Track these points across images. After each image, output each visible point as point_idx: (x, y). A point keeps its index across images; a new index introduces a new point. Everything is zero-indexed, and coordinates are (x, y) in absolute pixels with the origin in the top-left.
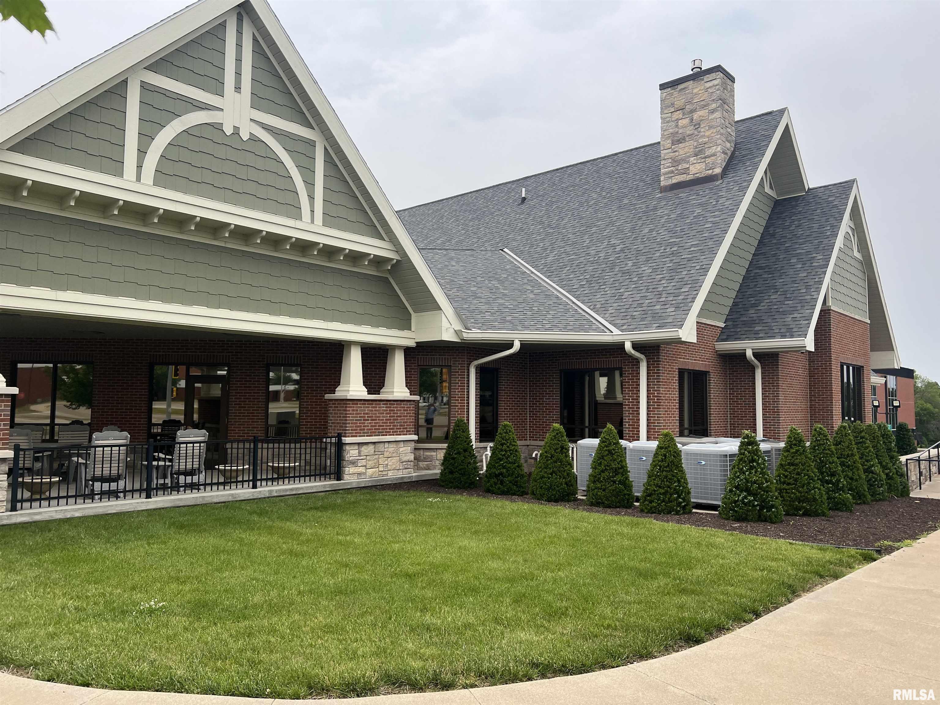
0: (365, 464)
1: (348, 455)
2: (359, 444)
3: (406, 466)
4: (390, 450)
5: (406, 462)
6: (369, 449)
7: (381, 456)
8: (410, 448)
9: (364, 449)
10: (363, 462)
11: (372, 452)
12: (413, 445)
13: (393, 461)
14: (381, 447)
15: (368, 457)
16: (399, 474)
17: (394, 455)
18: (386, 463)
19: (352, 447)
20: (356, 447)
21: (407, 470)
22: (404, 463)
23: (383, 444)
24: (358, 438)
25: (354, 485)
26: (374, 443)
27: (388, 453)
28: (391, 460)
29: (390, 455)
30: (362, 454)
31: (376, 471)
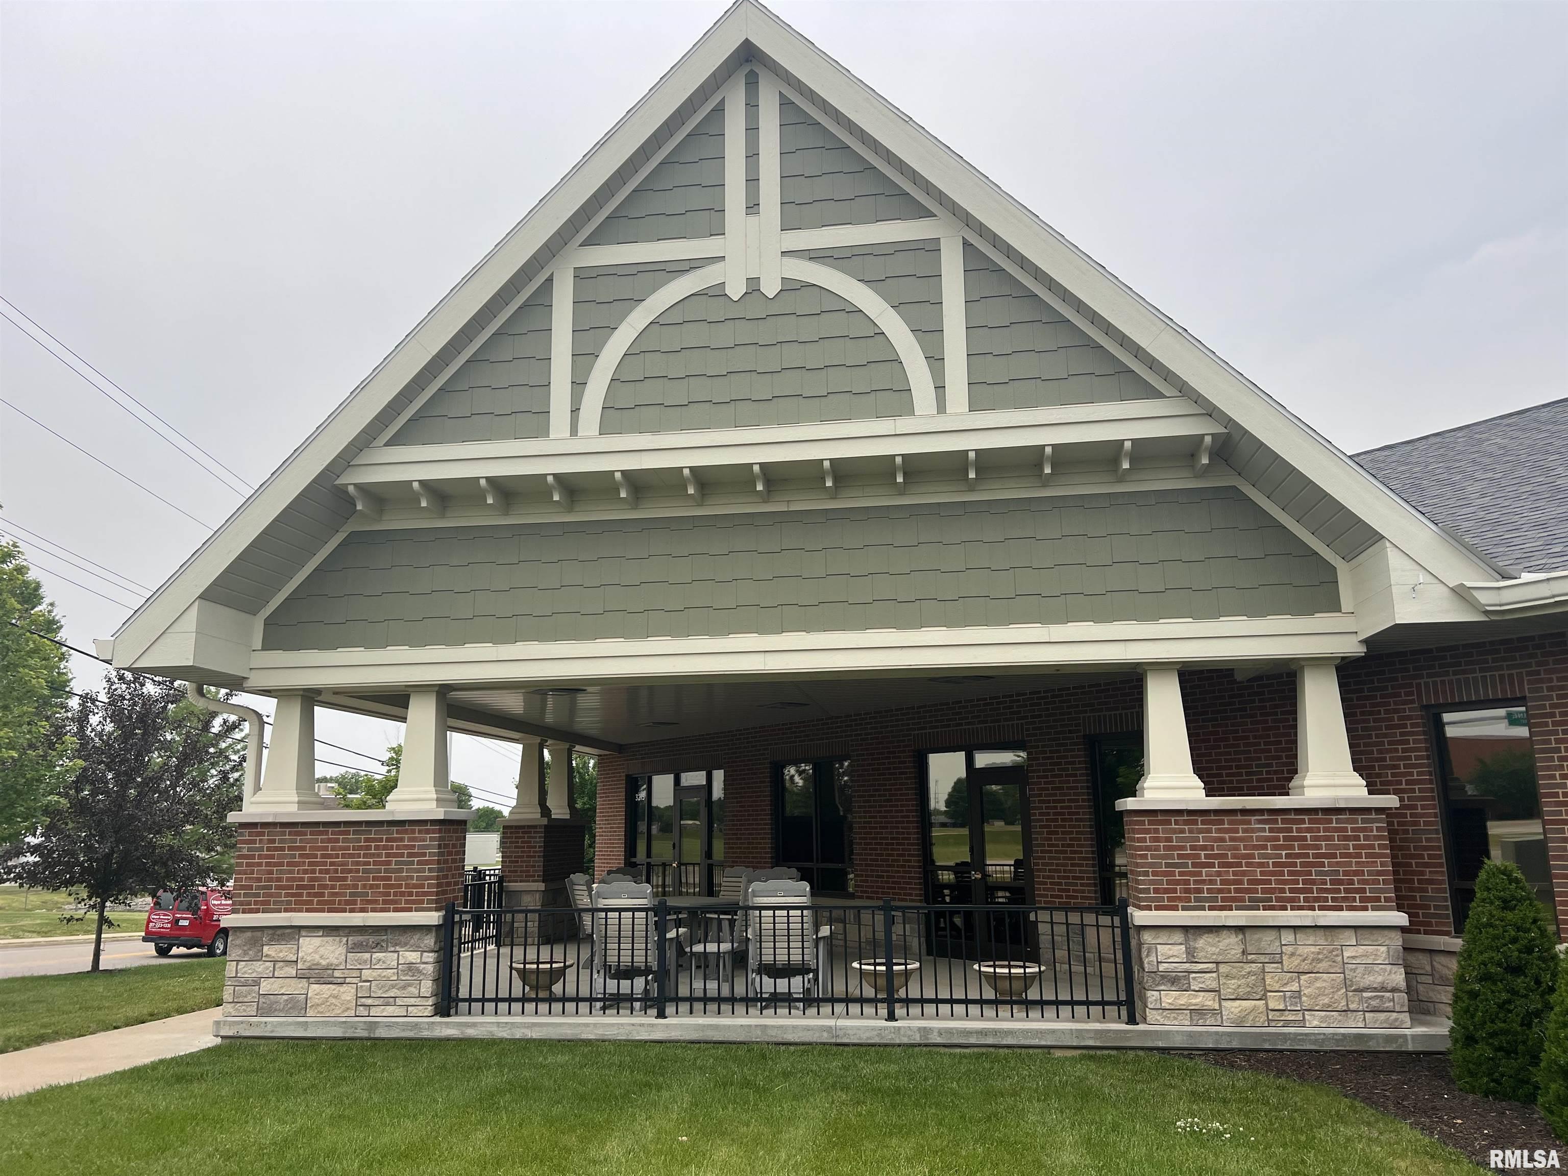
0: (1214, 985)
1: (1153, 958)
2: (1185, 929)
3: (1374, 1003)
4: (1304, 950)
5: (1375, 990)
6: (1222, 945)
7: (1269, 967)
8: (1383, 949)
9: (1206, 945)
10: (1209, 981)
11: (1235, 952)
12: (1397, 940)
13: (1318, 984)
14: (1267, 941)
15: (1223, 969)
16: (1354, 1026)
17: (1323, 966)
18: (1295, 987)
19: (1163, 937)
20: (1178, 937)
21: (1382, 1016)
22: (1365, 995)
23: (1273, 934)
24: (1180, 913)
25: (1178, 1042)
26: (1240, 929)
27: (1296, 961)
28: (1311, 983)
29: (1305, 967)
30: (1200, 955)
31: (1254, 1008)
